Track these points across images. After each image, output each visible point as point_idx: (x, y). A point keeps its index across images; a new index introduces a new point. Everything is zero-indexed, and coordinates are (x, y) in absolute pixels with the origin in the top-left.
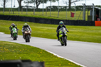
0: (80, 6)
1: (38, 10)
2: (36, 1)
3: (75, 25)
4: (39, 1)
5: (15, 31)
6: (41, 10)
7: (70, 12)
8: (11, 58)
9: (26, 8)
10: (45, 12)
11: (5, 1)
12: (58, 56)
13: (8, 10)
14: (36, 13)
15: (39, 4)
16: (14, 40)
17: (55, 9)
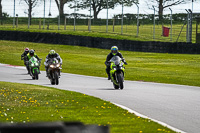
0: (180, 15)
1: (97, 22)
2: (94, 5)
3: (171, 52)
4: (100, 5)
5: (34, 62)
6: (103, 22)
7: (160, 27)
8: (43, 119)
9: (73, 17)
10: (111, 27)
11: (31, 5)
12: (137, 114)
13: (37, 21)
14: (93, 27)
15: (99, 10)
16: (34, 79)
17: (130, 19)
